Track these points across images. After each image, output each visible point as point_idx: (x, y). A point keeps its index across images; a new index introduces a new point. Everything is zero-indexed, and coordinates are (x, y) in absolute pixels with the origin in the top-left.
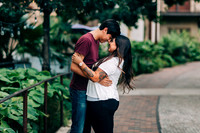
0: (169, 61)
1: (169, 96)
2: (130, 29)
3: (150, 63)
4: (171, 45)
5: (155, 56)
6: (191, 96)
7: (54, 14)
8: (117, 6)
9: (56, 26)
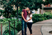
0: (45, 19)
1: (44, 25)
2: (36, 11)
3: (41, 19)
4: (46, 15)
5: (42, 17)
6: (49, 25)
7: (19, 8)
8: (33, 6)
9: (19, 10)
